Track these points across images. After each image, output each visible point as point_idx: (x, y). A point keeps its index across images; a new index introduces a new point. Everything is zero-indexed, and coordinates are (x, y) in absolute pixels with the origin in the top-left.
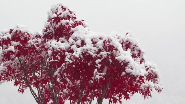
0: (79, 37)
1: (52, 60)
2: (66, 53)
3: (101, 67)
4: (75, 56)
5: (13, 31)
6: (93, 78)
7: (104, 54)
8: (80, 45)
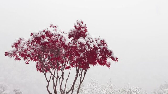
0: (91, 38)
1: (80, 49)
2: (86, 46)
3: (100, 53)
4: (91, 47)
5: (45, 31)
6: (97, 58)
7: (102, 47)
8: (91, 41)
